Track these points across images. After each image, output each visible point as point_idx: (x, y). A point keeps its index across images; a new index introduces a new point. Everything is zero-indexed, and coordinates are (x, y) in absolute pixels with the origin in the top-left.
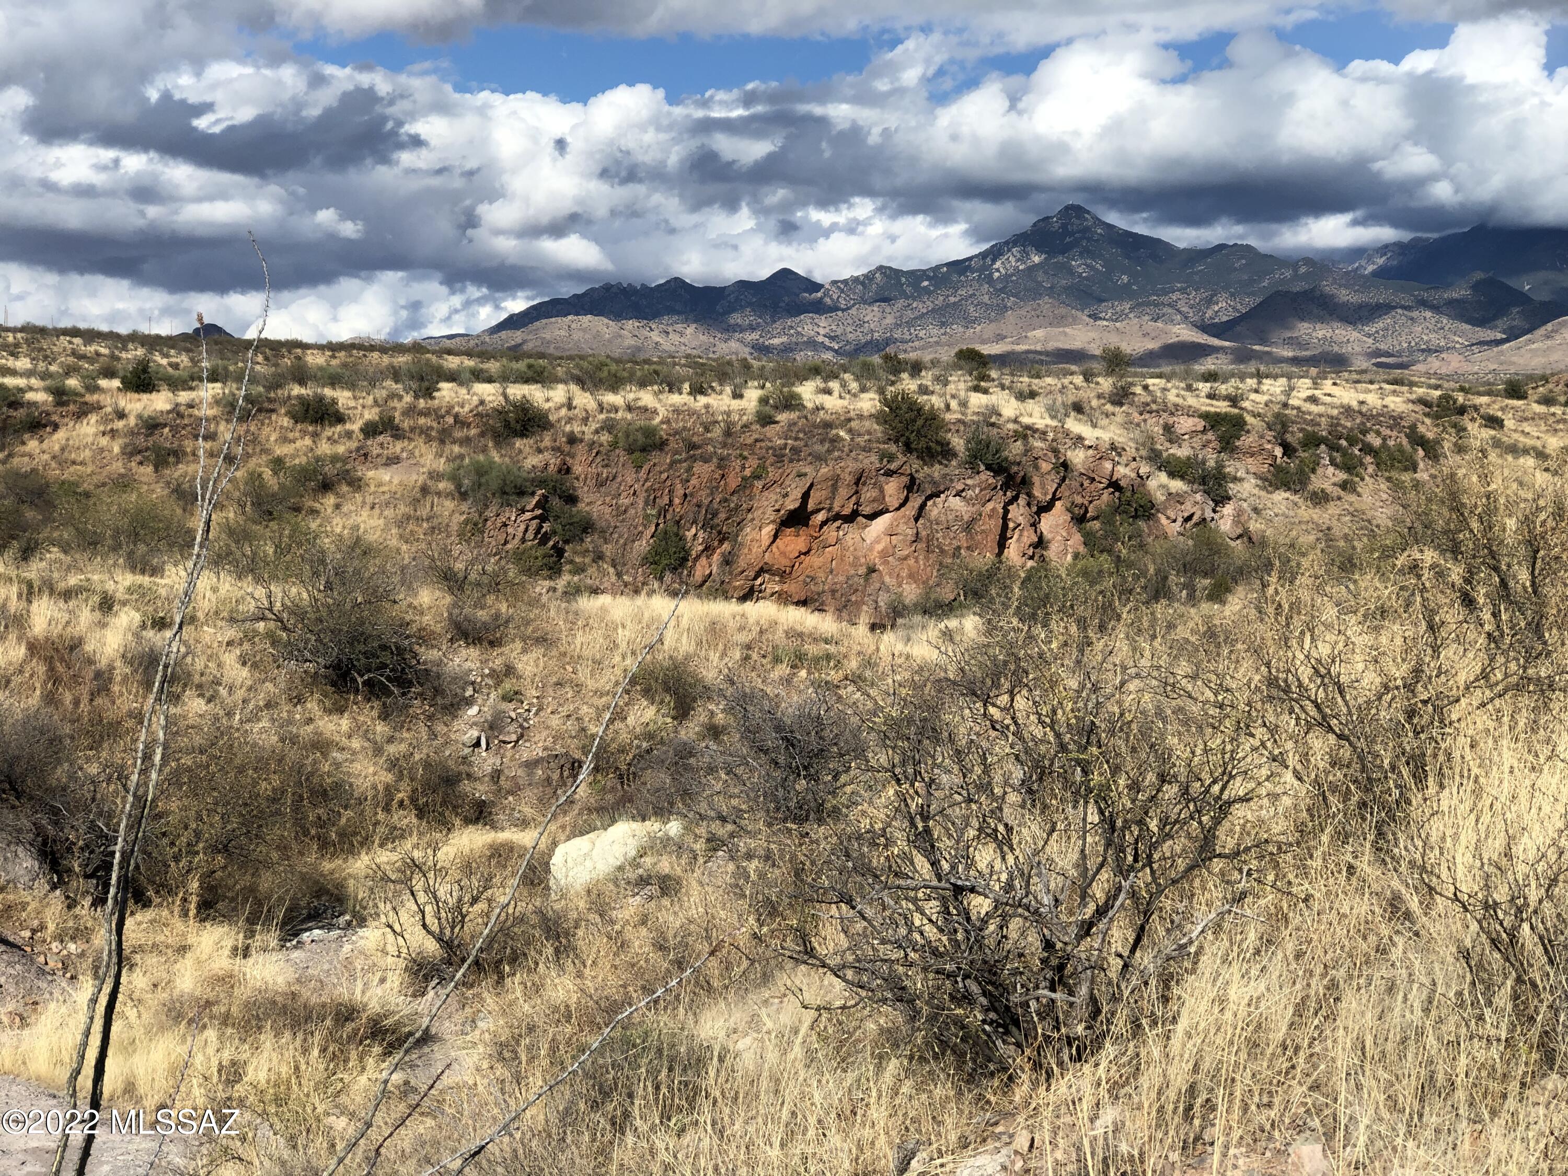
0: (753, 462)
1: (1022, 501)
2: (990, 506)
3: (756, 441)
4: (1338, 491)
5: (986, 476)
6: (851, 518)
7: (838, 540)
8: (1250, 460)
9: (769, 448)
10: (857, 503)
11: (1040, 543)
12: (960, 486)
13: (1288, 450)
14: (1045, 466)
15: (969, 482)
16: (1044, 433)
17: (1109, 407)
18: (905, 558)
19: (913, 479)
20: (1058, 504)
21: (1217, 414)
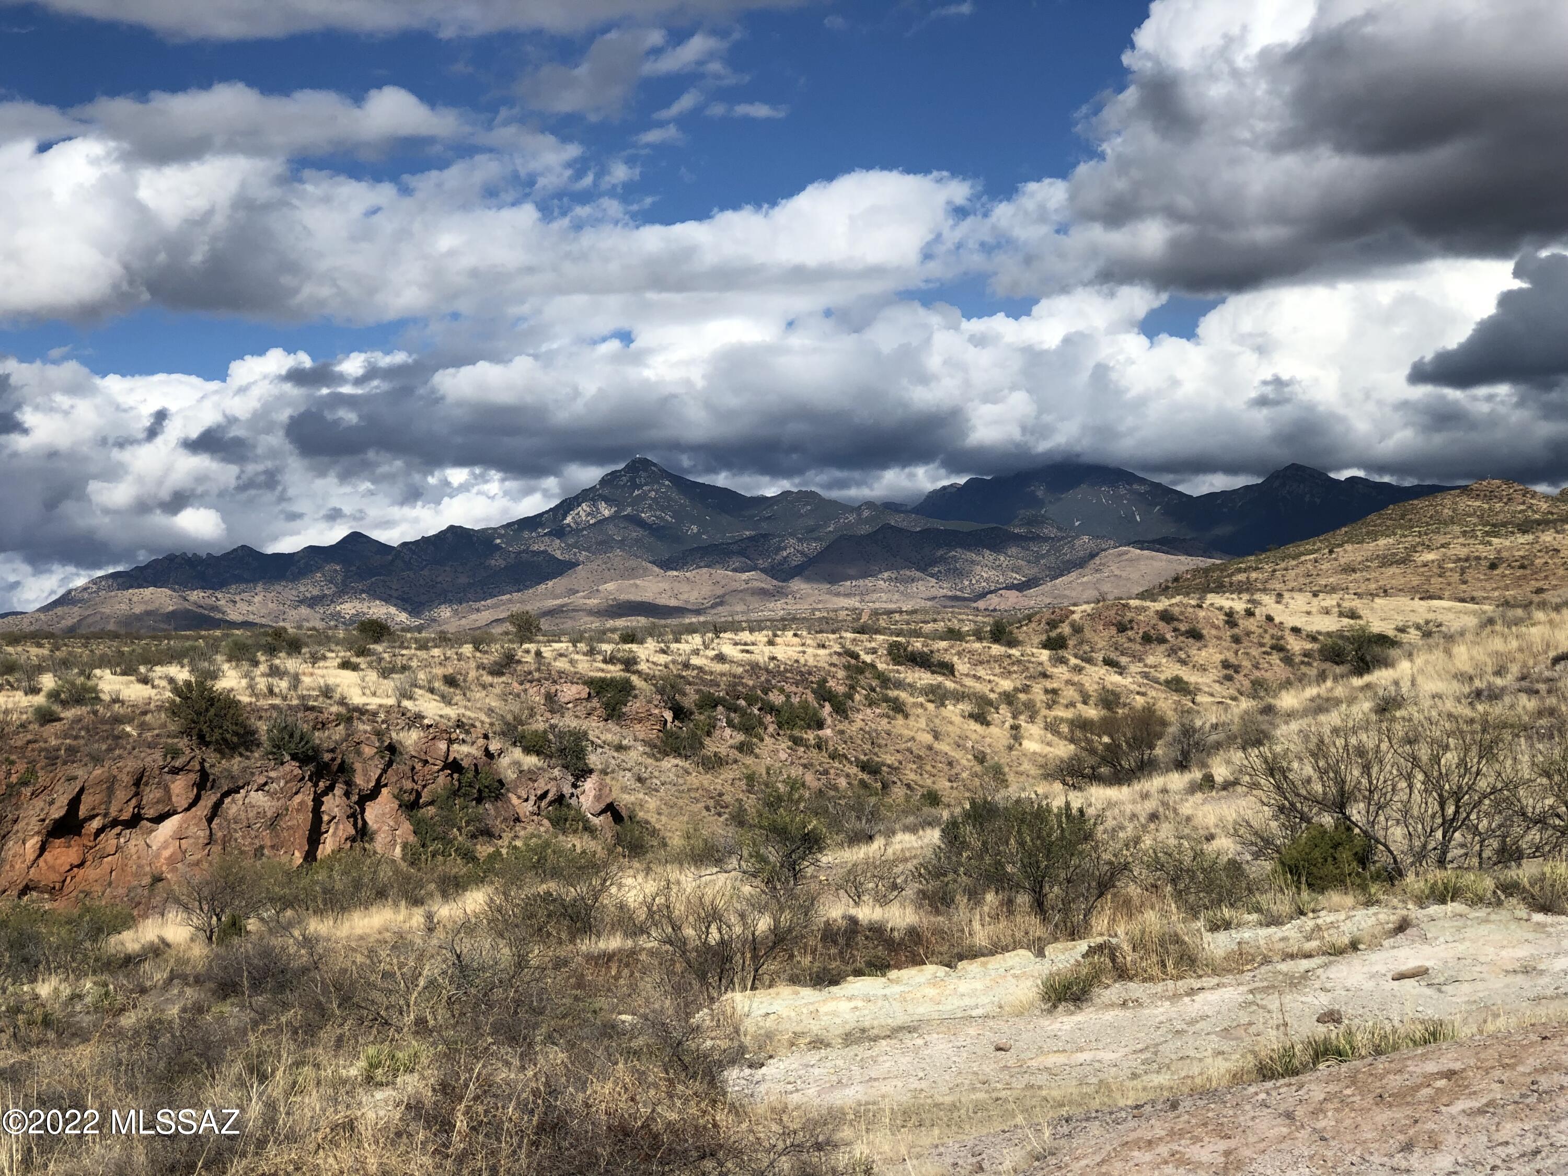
0: (21, 766)
1: (339, 790)
2: (298, 799)
3: (29, 742)
4: (734, 754)
5: (292, 767)
6: (134, 822)
7: (118, 848)
8: (638, 727)
9: (41, 750)
10: (139, 806)
11: (363, 833)
12: (262, 780)
13: (680, 713)
14: (368, 751)
15: (273, 774)
16: (375, 714)
17: (488, 679)
18: (198, 863)
19: (204, 774)
20: (384, 791)
21: (603, 680)
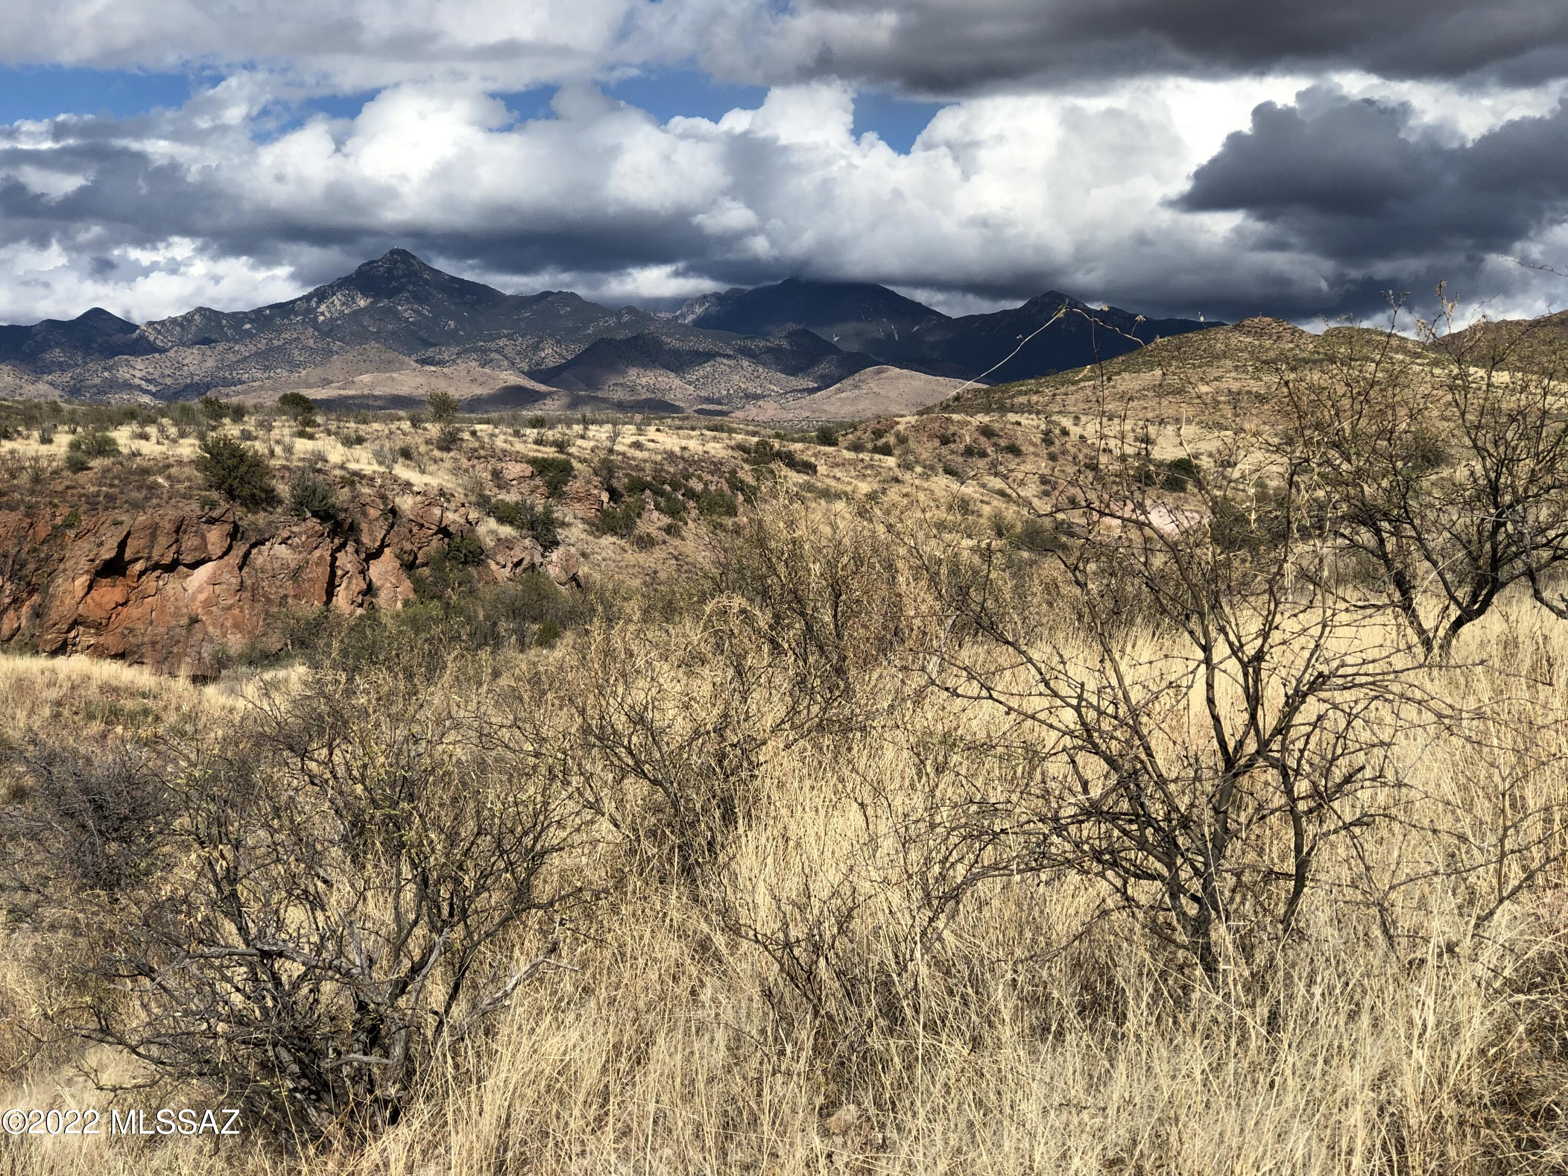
0: (65, 510)
1: (350, 548)
2: (317, 553)
3: (68, 488)
4: (662, 535)
5: (313, 523)
6: (171, 568)
7: (158, 590)
8: (577, 505)
9: (81, 496)
10: (178, 552)
11: (370, 590)
12: (286, 534)
13: (614, 495)
14: (373, 513)
15: (295, 529)
16: (372, 479)
17: (437, 453)
18: (230, 608)
19: (236, 527)
20: (387, 550)
21: (545, 460)
